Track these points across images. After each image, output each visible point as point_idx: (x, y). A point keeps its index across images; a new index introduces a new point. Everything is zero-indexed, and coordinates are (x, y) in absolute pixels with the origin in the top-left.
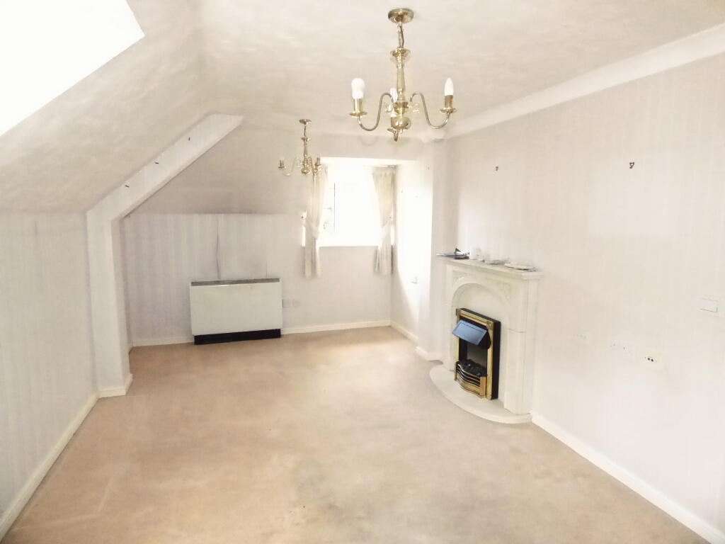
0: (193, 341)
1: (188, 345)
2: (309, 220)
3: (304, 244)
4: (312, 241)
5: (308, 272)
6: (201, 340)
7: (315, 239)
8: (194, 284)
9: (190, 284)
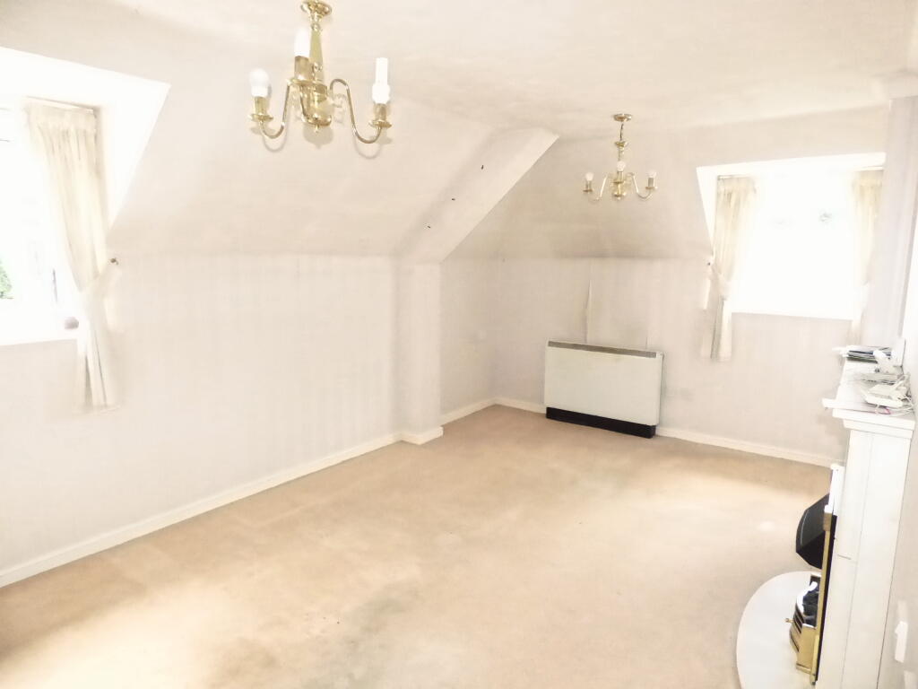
0: (545, 412)
1: (538, 415)
2: (716, 270)
3: (705, 306)
4: (718, 302)
5: (706, 351)
6: (553, 414)
7: (723, 299)
8: (551, 344)
9: (547, 344)
